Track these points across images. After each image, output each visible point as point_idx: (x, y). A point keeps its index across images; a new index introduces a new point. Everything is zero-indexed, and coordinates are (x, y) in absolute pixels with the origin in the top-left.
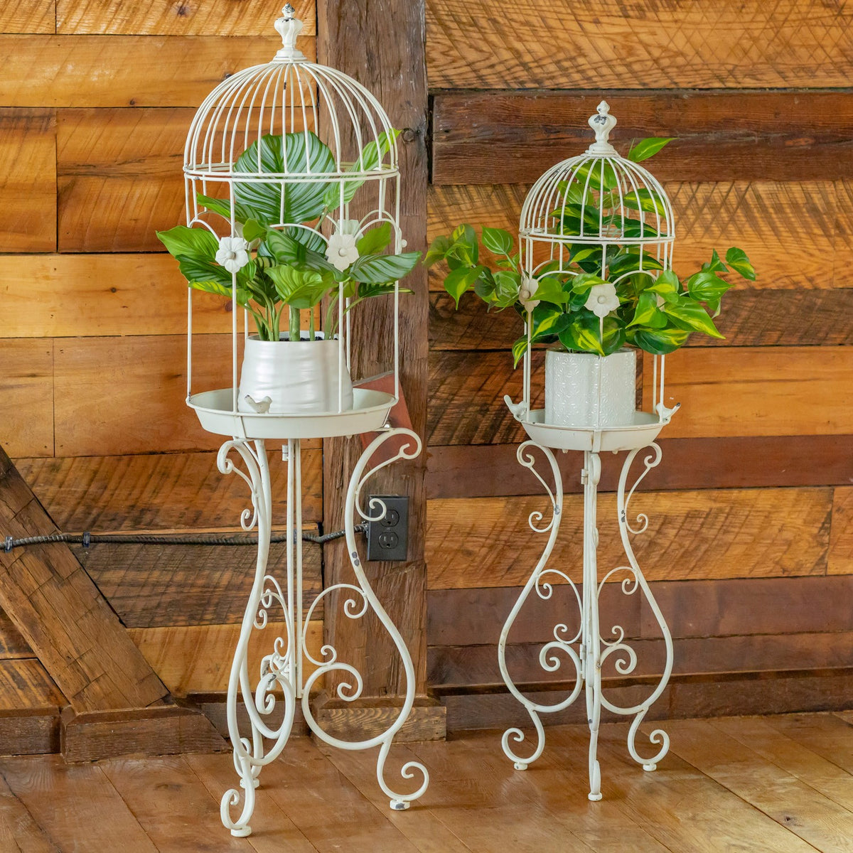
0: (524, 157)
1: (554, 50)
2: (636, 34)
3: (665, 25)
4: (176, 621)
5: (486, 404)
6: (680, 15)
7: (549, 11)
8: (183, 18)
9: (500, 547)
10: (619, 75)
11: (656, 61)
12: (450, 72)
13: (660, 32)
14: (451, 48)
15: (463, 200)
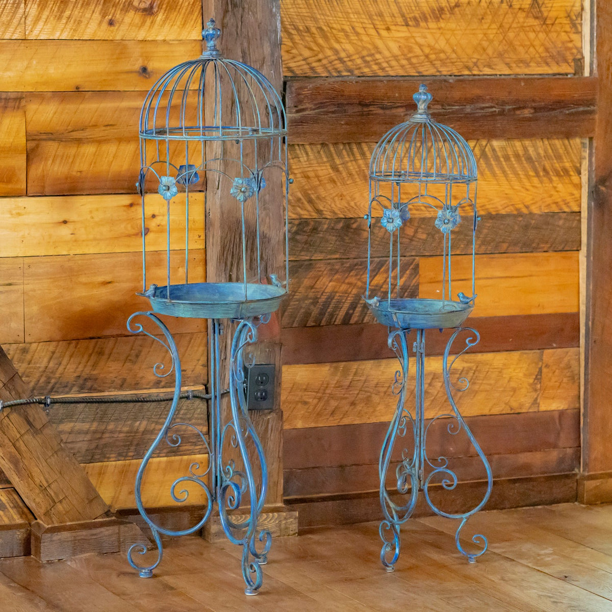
0: (347, 124)
2: (413, 37)
3: (432, 31)
4: (109, 458)
5: (317, 298)
6: (442, 24)
7: (357, 22)
8: (112, 28)
9: (326, 398)
10: (402, 66)
11: (427, 56)
12: (292, 65)
13: (429, 36)
14: (292, 48)
15: (302, 154)
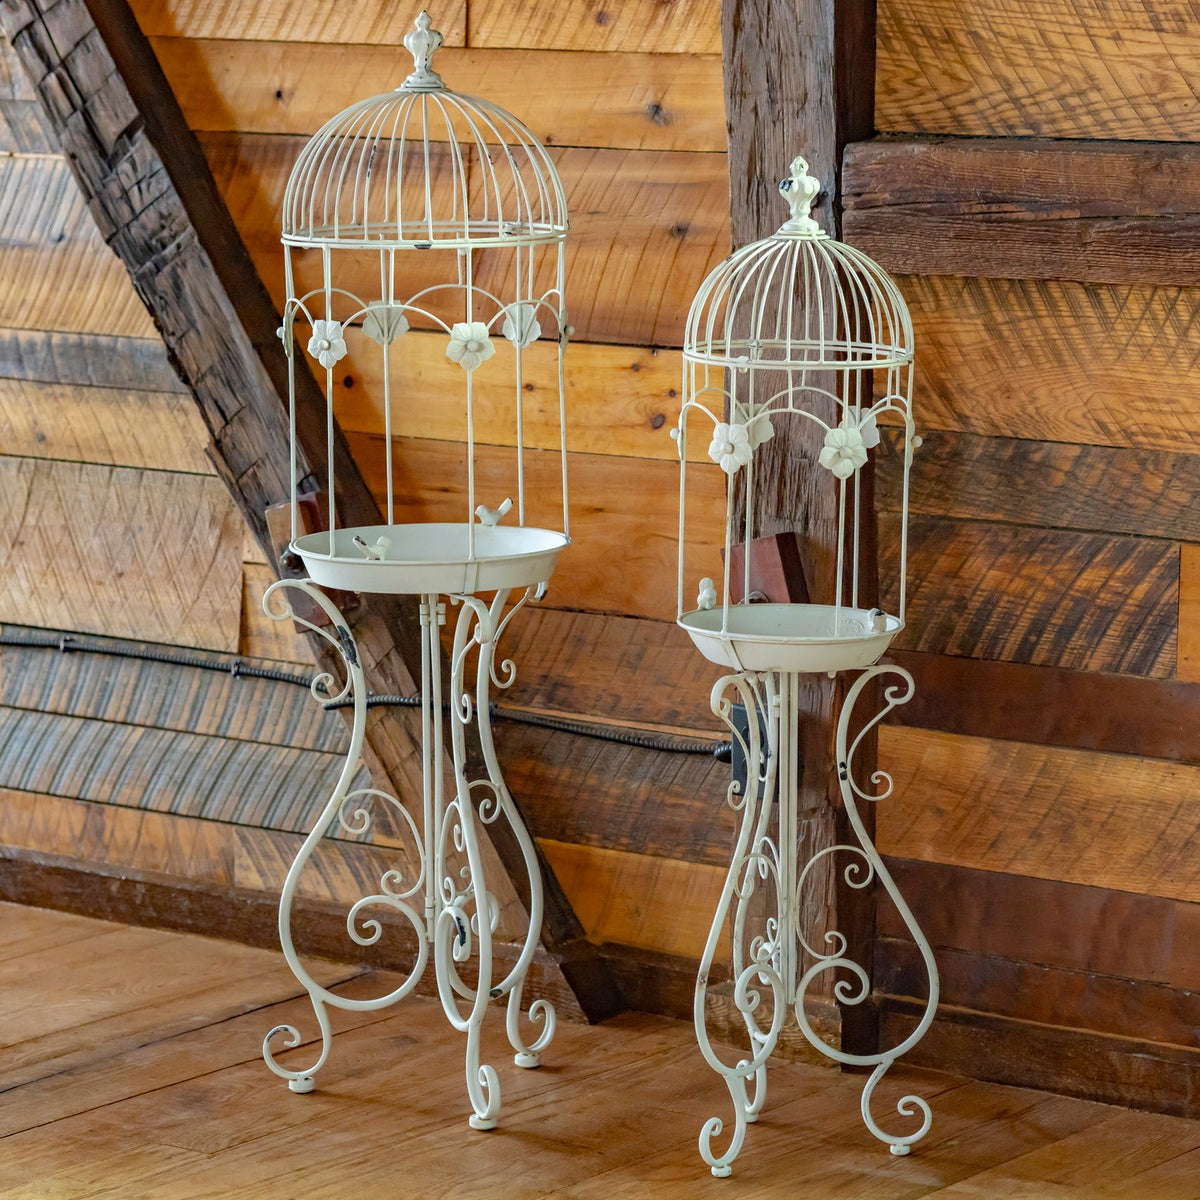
1: (1057, 79)
5: (964, 598)
7: (1051, 22)
8: (602, 28)
9: (981, 811)
12: (917, 109)
14: (918, 75)
15: (925, 295)
